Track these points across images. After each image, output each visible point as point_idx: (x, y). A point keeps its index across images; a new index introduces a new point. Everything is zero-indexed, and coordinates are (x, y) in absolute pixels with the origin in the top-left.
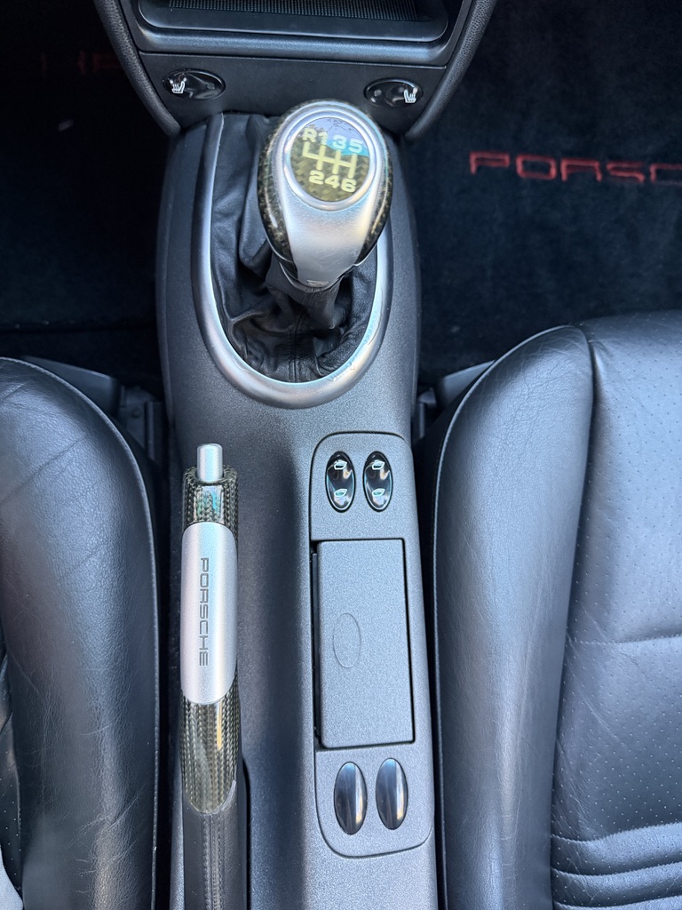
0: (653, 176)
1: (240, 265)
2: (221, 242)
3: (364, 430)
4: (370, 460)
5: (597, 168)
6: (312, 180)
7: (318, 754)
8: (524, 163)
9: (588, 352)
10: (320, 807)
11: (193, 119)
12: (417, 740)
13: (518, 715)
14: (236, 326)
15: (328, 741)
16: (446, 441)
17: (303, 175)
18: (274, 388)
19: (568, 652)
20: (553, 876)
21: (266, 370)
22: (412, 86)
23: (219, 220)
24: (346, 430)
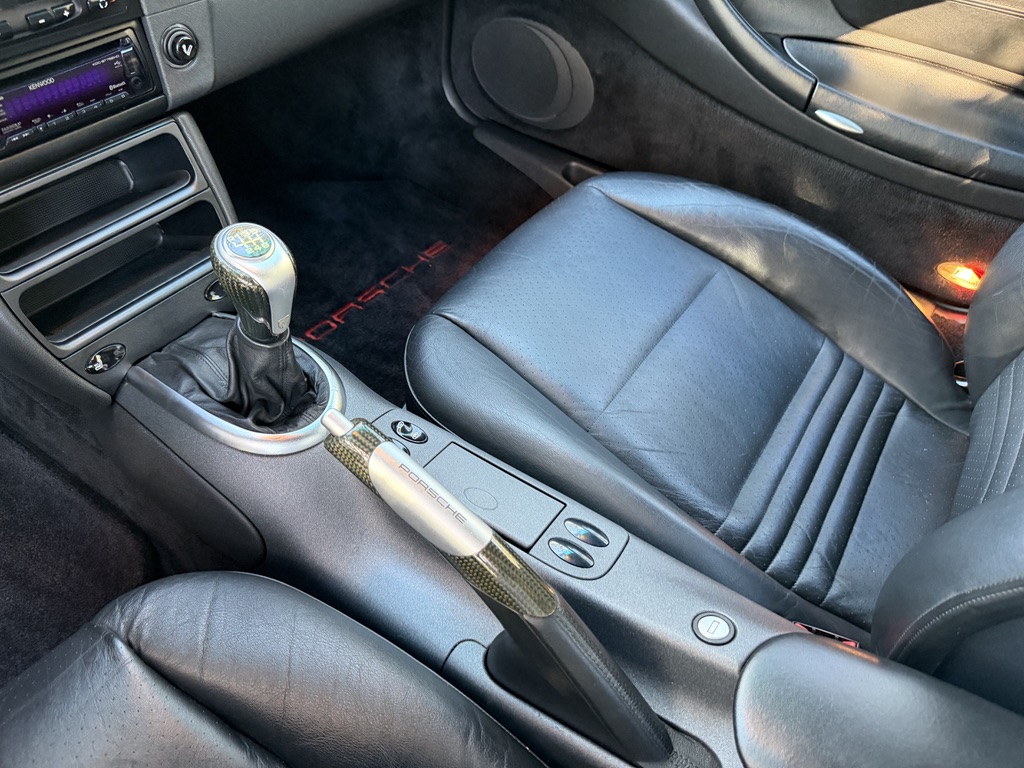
3: (375, 418)
5: (354, 305)
7: (530, 553)
9: (439, 316)
10: (563, 570)
11: (116, 385)
12: (567, 504)
15: (527, 544)
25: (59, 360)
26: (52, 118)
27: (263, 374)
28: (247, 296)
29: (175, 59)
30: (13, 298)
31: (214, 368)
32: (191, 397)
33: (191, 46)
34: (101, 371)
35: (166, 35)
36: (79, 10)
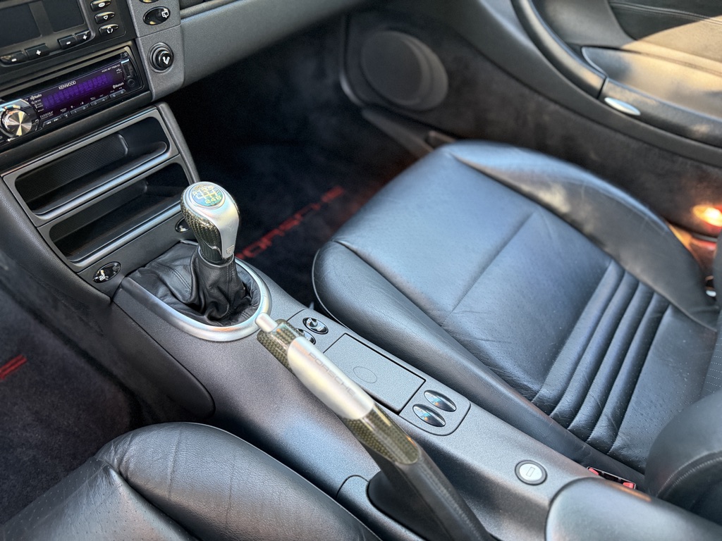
2: (172, 303)
3: (291, 316)
4: (304, 323)
7: (400, 415)
9: (337, 243)
10: (423, 428)
11: (114, 290)
12: (426, 379)
15: (398, 408)
25: (76, 273)
26: (74, 108)
27: (215, 284)
28: (205, 233)
29: (158, 66)
30: (45, 231)
31: (181, 280)
32: (165, 300)
33: (169, 58)
34: (104, 281)
35: (152, 50)
36: (93, 35)
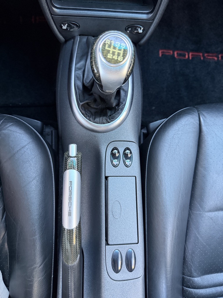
0: (220, 58)
1: (83, 85)
2: (78, 78)
3: (123, 140)
4: (125, 150)
5: (201, 55)
6: (108, 57)
7: (106, 246)
8: (177, 53)
9: (198, 116)
10: (107, 264)
11: (69, 37)
12: (139, 243)
13: (173, 235)
14: (82, 105)
15: (110, 242)
16: (150, 144)
17: (105, 55)
18: (94, 126)
19: (189, 215)
20: (183, 289)
21: (92, 120)
22: (141, 27)
23: (77, 71)
24: (117, 140)
25: (51, 14)
